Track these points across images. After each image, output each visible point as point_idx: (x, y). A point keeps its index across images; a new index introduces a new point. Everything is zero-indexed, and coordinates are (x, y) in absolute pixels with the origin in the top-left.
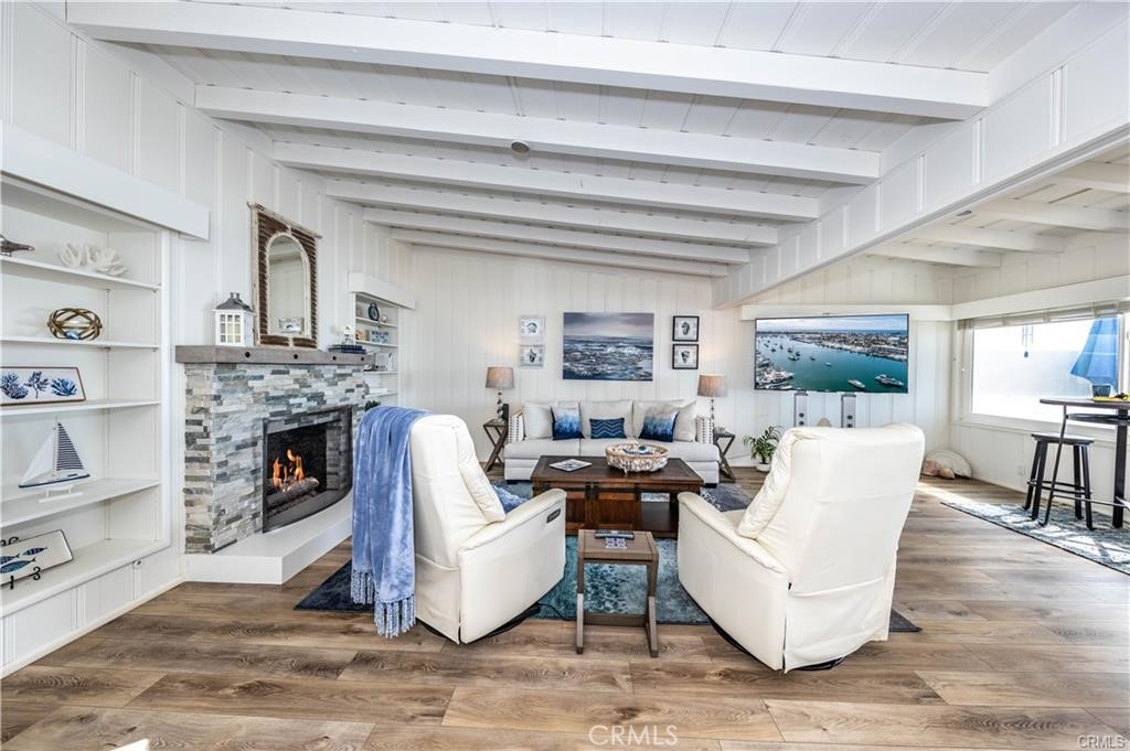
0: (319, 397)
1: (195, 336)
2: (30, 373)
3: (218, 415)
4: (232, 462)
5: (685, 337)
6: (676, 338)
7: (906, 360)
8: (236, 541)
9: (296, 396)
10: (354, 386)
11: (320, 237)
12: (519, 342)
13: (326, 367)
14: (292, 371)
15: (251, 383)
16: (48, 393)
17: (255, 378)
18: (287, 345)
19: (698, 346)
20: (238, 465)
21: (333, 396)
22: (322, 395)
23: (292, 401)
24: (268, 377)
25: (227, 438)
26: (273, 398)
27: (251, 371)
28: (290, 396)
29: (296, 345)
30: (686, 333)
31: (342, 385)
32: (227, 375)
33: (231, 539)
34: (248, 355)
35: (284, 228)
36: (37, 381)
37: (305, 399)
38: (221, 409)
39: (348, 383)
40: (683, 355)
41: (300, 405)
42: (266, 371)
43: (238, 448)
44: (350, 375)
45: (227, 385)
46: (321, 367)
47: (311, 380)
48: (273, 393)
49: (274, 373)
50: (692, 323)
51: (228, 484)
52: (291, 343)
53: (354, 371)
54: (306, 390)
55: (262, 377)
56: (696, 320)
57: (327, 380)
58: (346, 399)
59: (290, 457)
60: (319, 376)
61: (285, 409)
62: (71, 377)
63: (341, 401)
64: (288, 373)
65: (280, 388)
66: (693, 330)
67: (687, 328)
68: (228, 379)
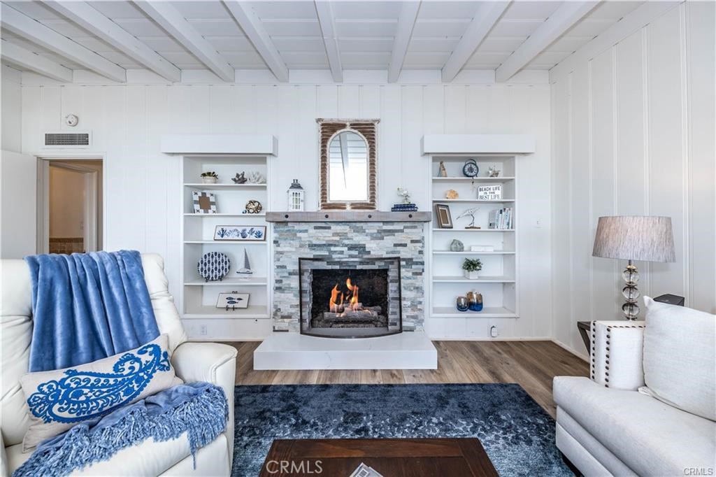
0: (361, 248)
2: (250, 228)
3: (277, 253)
4: (285, 282)
8: (288, 331)
9: (335, 246)
10: (408, 242)
11: (379, 121)
13: (369, 224)
15: (299, 235)
16: (253, 237)
17: (301, 231)
18: (345, 208)
20: (289, 284)
21: (376, 249)
22: (365, 247)
23: (333, 249)
24: (312, 231)
25: (284, 267)
26: (315, 245)
27: (297, 227)
28: (331, 245)
29: (352, 208)
31: (389, 241)
32: (282, 229)
33: (284, 329)
34: (287, 216)
36: (251, 231)
37: (346, 248)
38: (279, 249)
39: (399, 238)
41: (342, 252)
42: (310, 227)
43: (290, 274)
44: (402, 231)
45: (282, 235)
46: (362, 224)
47: (352, 234)
48: (315, 242)
49: (316, 228)
51: (283, 294)
52: (348, 208)
53: (405, 227)
54: (346, 242)
55: (306, 231)
57: (371, 235)
58: (393, 252)
59: (349, 285)
60: (362, 231)
61: (327, 254)
63: (387, 253)
64: (329, 228)
65: (322, 238)
68: (282, 231)
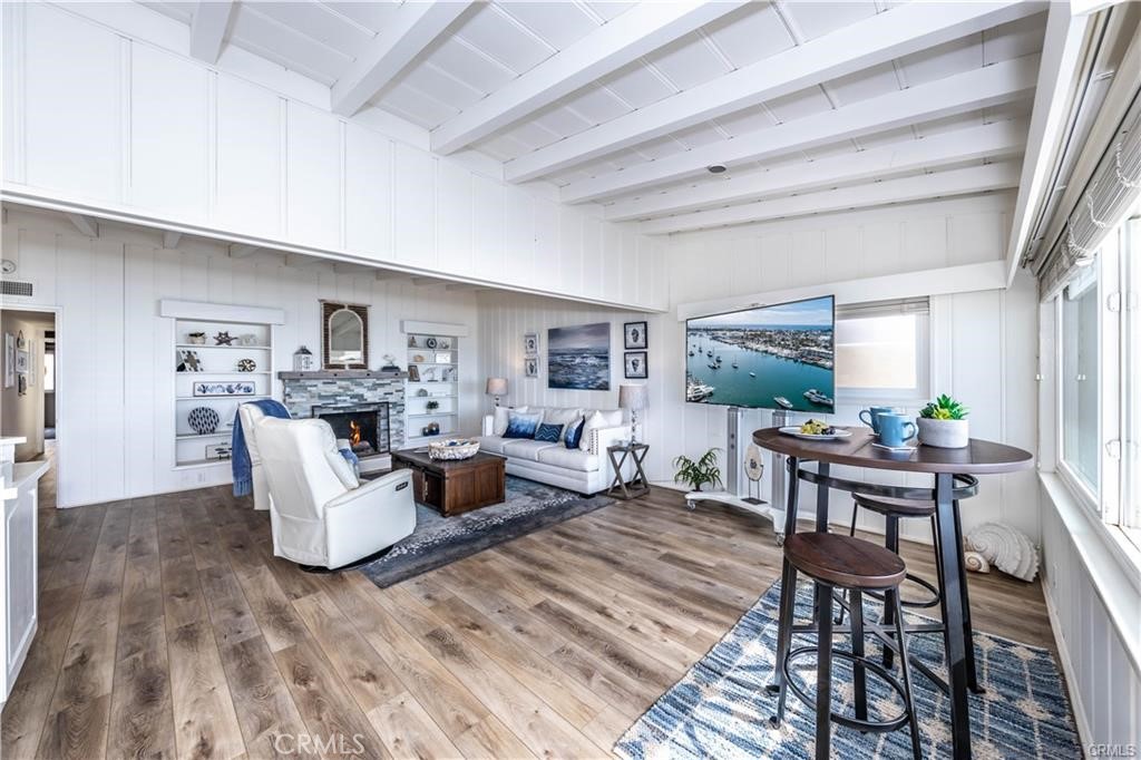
0: (360, 397)
1: (288, 367)
2: (236, 384)
3: (291, 403)
5: (635, 344)
6: (628, 346)
7: (832, 369)
9: (340, 396)
10: (393, 391)
11: (371, 306)
12: (525, 357)
13: (365, 380)
14: (338, 383)
15: (309, 389)
16: (242, 392)
17: (311, 386)
19: (646, 353)
21: (371, 397)
22: (362, 396)
23: (338, 398)
24: (320, 385)
26: (324, 396)
27: (308, 383)
28: (336, 396)
29: (351, 368)
30: (635, 340)
31: (380, 391)
32: (293, 385)
34: (302, 375)
35: (342, 307)
36: (239, 387)
37: (349, 397)
38: (291, 400)
39: (387, 389)
40: (633, 364)
41: (345, 401)
42: (319, 383)
44: (389, 384)
46: (359, 380)
47: (352, 387)
48: (323, 394)
49: (324, 383)
50: (640, 328)
52: (347, 368)
53: (391, 382)
54: (349, 393)
55: (316, 386)
56: (643, 325)
57: (367, 387)
58: (383, 399)
59: (352, 426)
60: (361, 385)
61: (333, 402)
62: (251, 386)
64: (335, 383)
65: (329, 391)
66: (641, 336)
67: (635, 333)
